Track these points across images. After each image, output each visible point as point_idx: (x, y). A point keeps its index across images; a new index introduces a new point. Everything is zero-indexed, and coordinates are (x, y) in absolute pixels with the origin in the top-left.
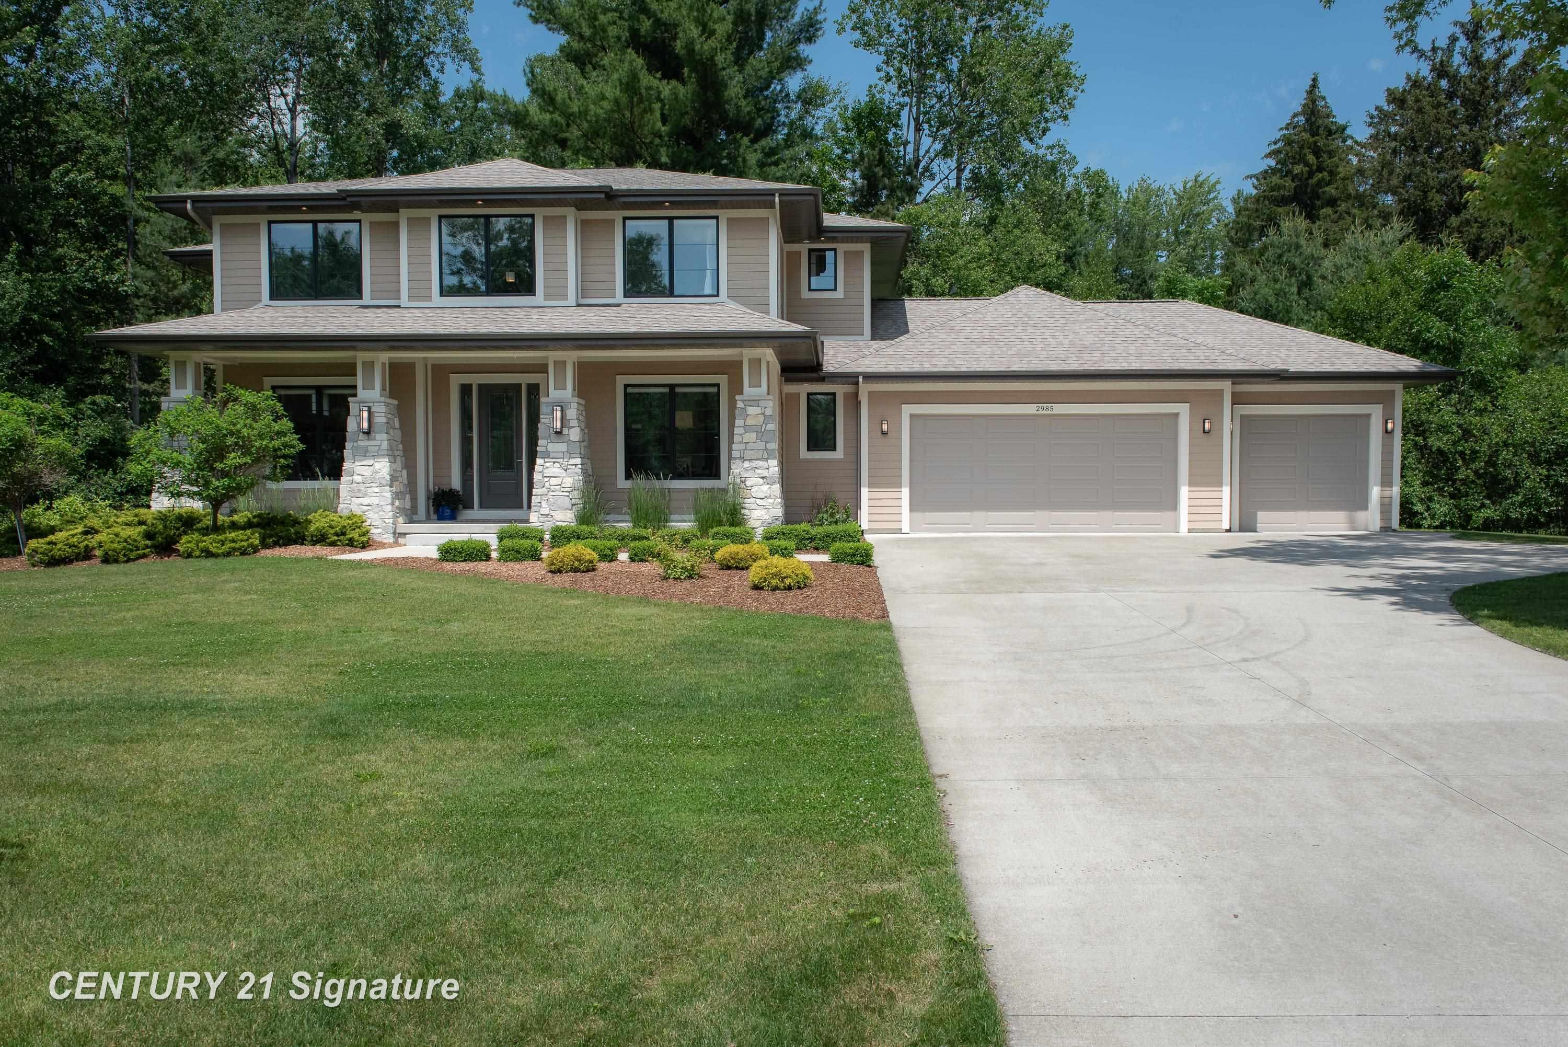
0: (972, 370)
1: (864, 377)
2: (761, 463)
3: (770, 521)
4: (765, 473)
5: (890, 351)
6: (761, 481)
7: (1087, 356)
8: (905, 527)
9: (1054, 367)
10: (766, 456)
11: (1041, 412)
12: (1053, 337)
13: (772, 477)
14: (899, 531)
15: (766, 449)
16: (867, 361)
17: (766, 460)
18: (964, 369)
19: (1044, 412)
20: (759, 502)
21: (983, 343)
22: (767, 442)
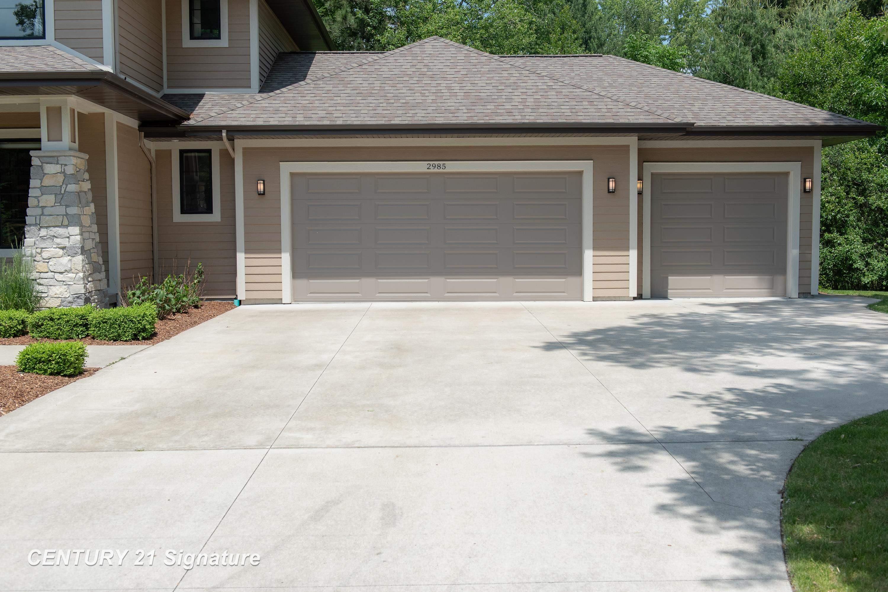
0: (349, 123)
1: (227, 131)
2: (61, 231)
3: (70, 299)
4: (65, 242)
5: (265, 103)
6: (61, 252)
7: (479, 109)
8: (286, 296)
9: (440, 120)
10: (66, 222)
11: (432, 170)
12: (449, 88)
13: (72, 247)
14: (279, 301)
15: (67, 215)
16: (235, 114)
17: (67, 226)
18: (339, 122)
19: (436, 170)
20: (57, 276)
21: (371, 95)
22: (67, 206)
